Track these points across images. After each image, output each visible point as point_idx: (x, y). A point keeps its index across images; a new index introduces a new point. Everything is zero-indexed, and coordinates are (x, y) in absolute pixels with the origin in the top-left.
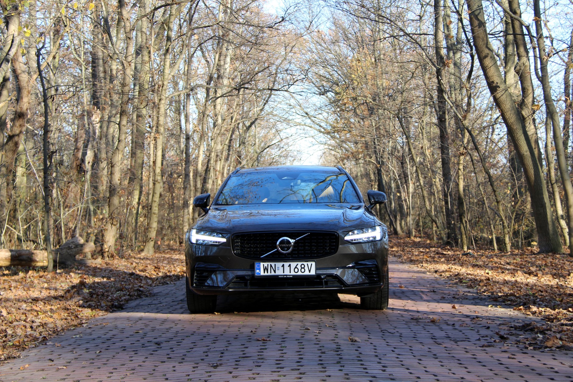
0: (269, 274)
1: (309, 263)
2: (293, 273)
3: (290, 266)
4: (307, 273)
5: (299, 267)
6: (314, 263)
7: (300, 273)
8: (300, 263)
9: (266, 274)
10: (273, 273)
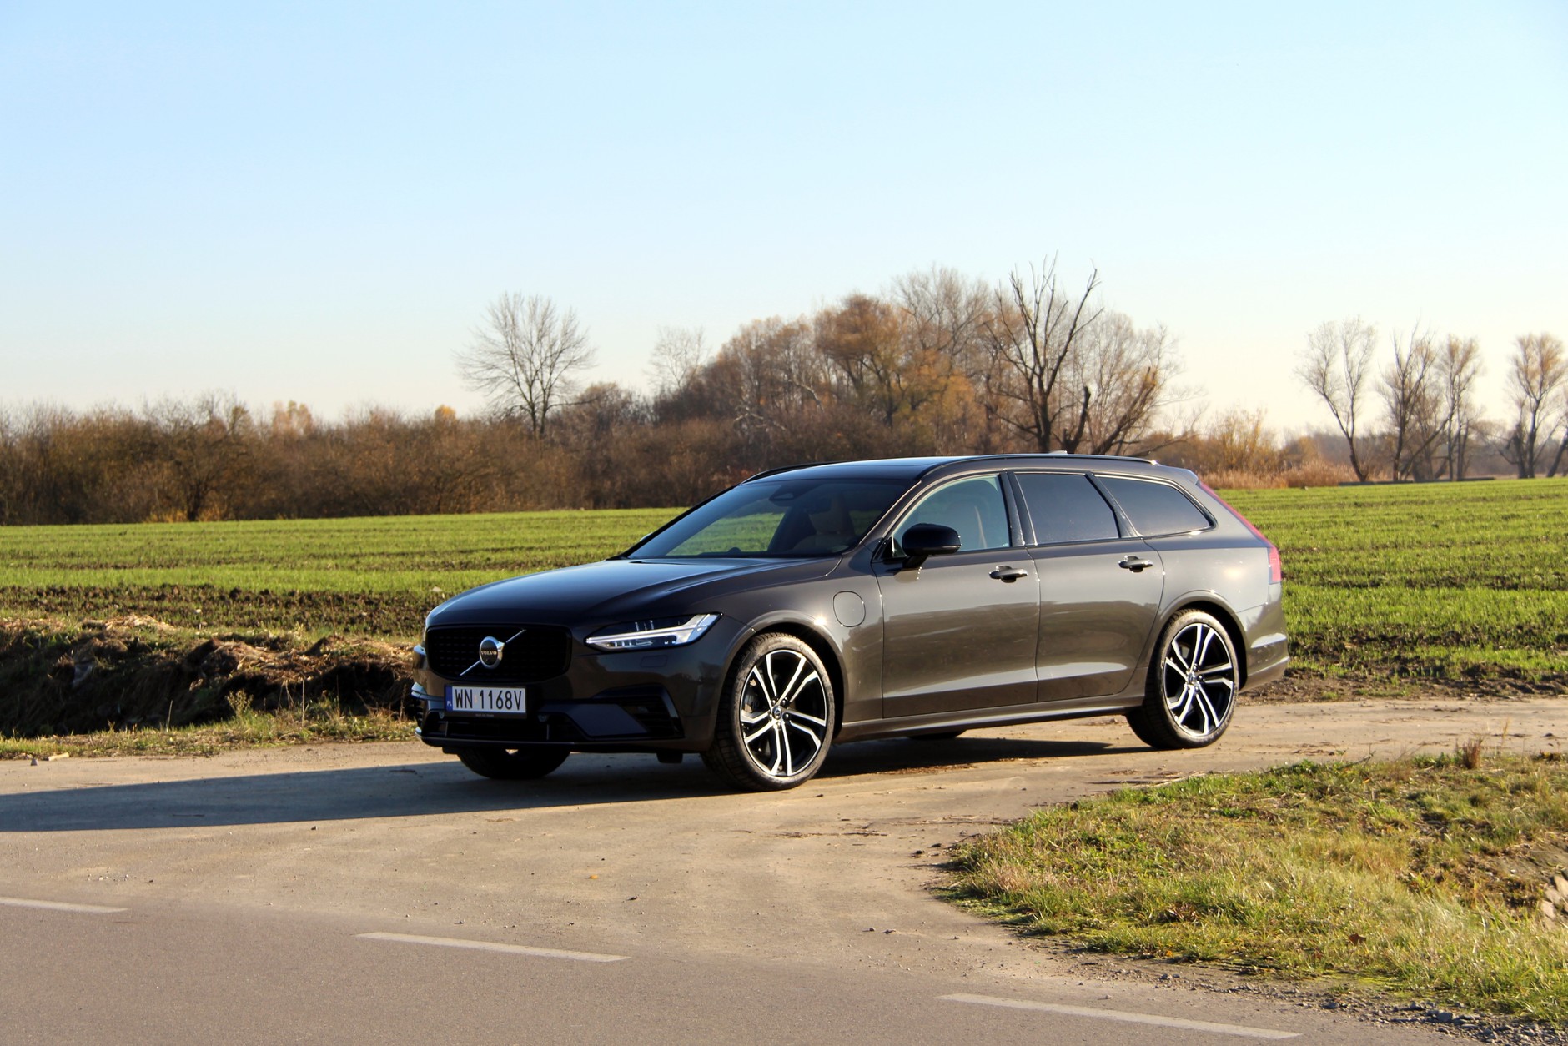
0: (464, 709)
1: (518, 690)
2: (495, 709)
3: (490, 694)
4: (514, 710)
5: (503, 696)
6: (523, 691)
7: (504, 710)
8: (505, 690)
9: (460, 709)
10: (469, 709)
